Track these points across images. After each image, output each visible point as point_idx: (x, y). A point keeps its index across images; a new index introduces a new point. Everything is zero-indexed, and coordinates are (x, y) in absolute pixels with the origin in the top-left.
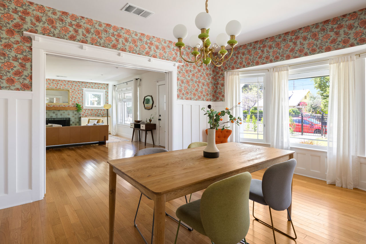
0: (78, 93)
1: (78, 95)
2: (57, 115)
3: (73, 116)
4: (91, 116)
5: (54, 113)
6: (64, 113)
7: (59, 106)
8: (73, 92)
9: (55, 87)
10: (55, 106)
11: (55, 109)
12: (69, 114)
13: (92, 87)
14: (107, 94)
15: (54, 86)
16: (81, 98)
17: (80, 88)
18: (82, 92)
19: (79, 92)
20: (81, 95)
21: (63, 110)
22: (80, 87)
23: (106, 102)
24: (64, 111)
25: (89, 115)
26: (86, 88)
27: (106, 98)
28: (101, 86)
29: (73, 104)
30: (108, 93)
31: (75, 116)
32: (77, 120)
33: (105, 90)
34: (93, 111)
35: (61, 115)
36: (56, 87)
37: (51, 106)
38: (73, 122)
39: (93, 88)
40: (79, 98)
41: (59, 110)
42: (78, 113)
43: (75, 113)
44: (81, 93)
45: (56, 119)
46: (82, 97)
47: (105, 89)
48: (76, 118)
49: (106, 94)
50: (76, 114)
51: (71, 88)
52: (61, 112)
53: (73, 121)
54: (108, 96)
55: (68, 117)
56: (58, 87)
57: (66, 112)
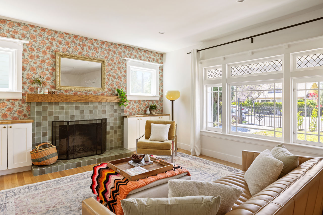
0: (119, 68)
1: (118, 71)
2: (82, 112)
3: (112, 115)
4: (138, 114)
5: (77, 108)
6: (96, 107)
7: (86, 93)
8: (110, 65)
9: (77, 52)
10: (79, 93)
11: (81, 100)
12: (104, 111)
13: (140, 58)
14: (161, 72)
15: (77, 49)
16: (123, 79)
17: (122, 59)
18: (124, 67)
19: (120, 66)
20: (123, 72)
21: (95, 102)
22: (121, 56)
23: (159, 86)
24: (96, 104)
25: (135, 112)
26: (130, 58)
27: (160, 79)
28: (152, 56)
29: (110, 90)
30: (162, 70)
31: (115, 114)
32: (118, 122)
33: (159, 65)
34: (140, 104)
35: (91, 112)
36: (80, 53)
37: (71, 93)
38: (112, 128)
39: (141, 60)
40: (120, 78)
41: (87, 103)
42: (120, 107)
43: (115, 107)
44: (122, 68)
45: (80, 123)
46: (125, 76)
47: (158, 63)
48: (115, 119)
49: (159, 73)
50: (116, 111)
51: (106, 57)
52: (91, 106)
53: (111, 125)
54: (162, 76)
55: (103, 116)
56: (84, 53)
57: (99, 107)
